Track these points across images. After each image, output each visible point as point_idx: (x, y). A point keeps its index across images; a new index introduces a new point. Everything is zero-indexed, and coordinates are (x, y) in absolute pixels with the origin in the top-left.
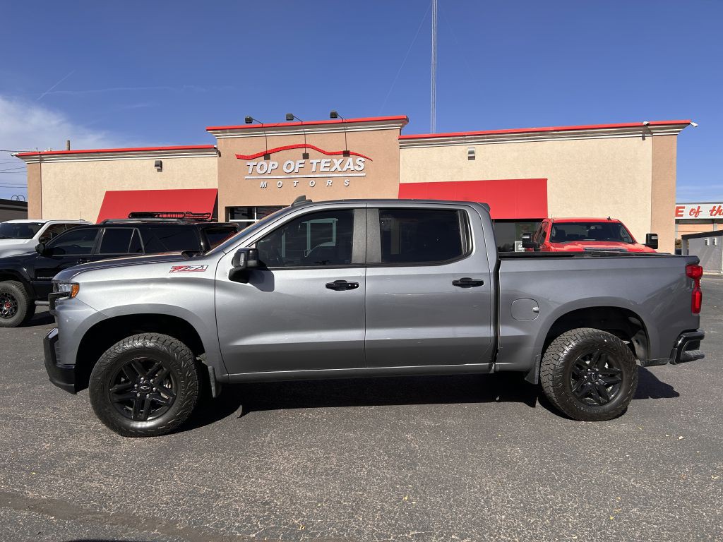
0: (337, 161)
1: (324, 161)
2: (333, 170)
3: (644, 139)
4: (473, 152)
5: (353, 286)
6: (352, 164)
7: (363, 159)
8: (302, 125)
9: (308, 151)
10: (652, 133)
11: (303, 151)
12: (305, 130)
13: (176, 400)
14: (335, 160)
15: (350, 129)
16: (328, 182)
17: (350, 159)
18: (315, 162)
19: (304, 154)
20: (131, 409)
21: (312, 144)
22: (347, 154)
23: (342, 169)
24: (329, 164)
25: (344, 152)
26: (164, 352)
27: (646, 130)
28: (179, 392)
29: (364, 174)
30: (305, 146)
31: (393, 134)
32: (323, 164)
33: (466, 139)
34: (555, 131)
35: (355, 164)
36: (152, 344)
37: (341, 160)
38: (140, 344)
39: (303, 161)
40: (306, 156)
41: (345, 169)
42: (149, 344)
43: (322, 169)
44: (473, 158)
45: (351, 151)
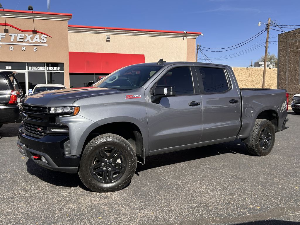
0: (29, 36)
1: (19, 35)
2: (26, 41)
3: (183, 39)
4: (109, 38)
5: (198, 104)
6: (38, 38)
7: (46, 36)
8: (4, 11)
9: (8, 28)
10: (187, 37)
11: (4, 27)
12: (5, 15)
13: (127, 169)
14: (27, 35)
15: (36, 17)
16: (24, 48)
17: (37, 36)
18: (13, 35)
19: (4, 30)
20: (101, 177)
21: (10, 24)
22: (35, 32)
23: (32, 41)
24: (23, 37)
25: (33, 30)
26: (118, 143)
27: (185, 35)
28: (127, 164)
29: (47, 45)
30: (6, 25)
31: (64, 24)
32: (19, 37)
33: (105, 31)
34: (148, 31)
35: (40, 38)
36: (111, 140)
37: (31, 36)
38: (104, 140)
39: (5, 34)
40: (6, 31)
41: (34, 41)
42: (110, 140)
43: (18, 40)
44: (108, 41)
45: (37, 30)
